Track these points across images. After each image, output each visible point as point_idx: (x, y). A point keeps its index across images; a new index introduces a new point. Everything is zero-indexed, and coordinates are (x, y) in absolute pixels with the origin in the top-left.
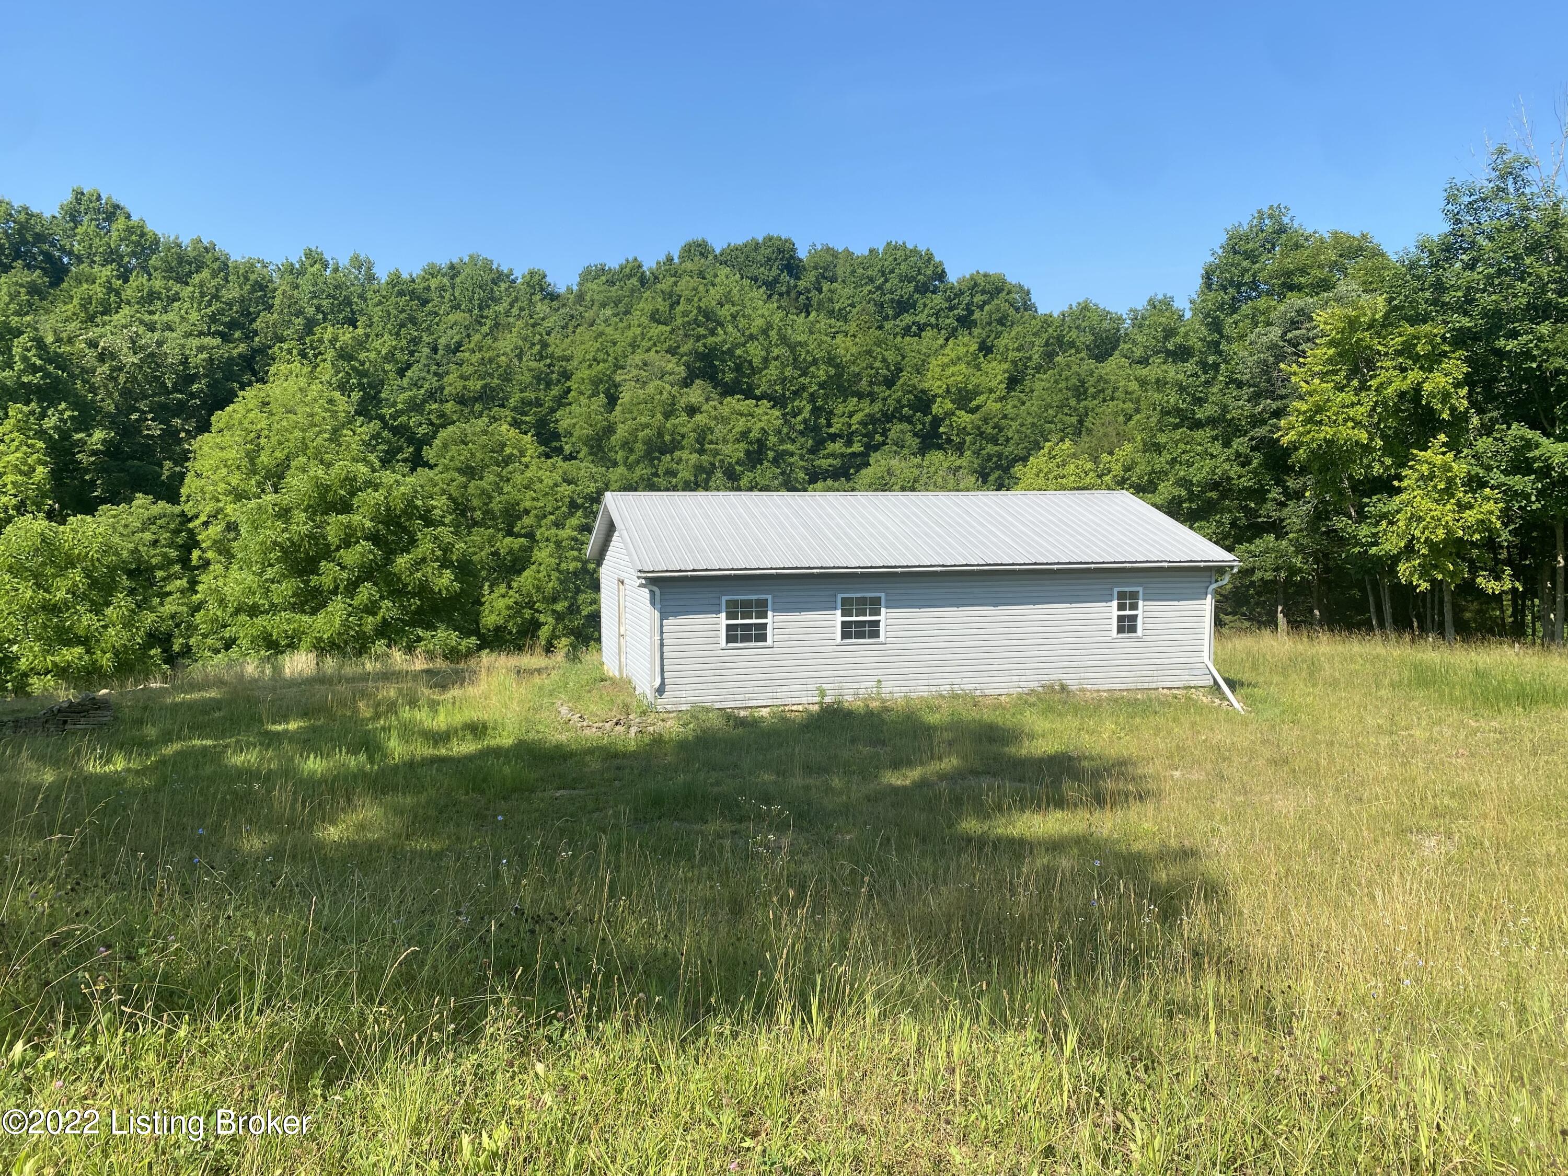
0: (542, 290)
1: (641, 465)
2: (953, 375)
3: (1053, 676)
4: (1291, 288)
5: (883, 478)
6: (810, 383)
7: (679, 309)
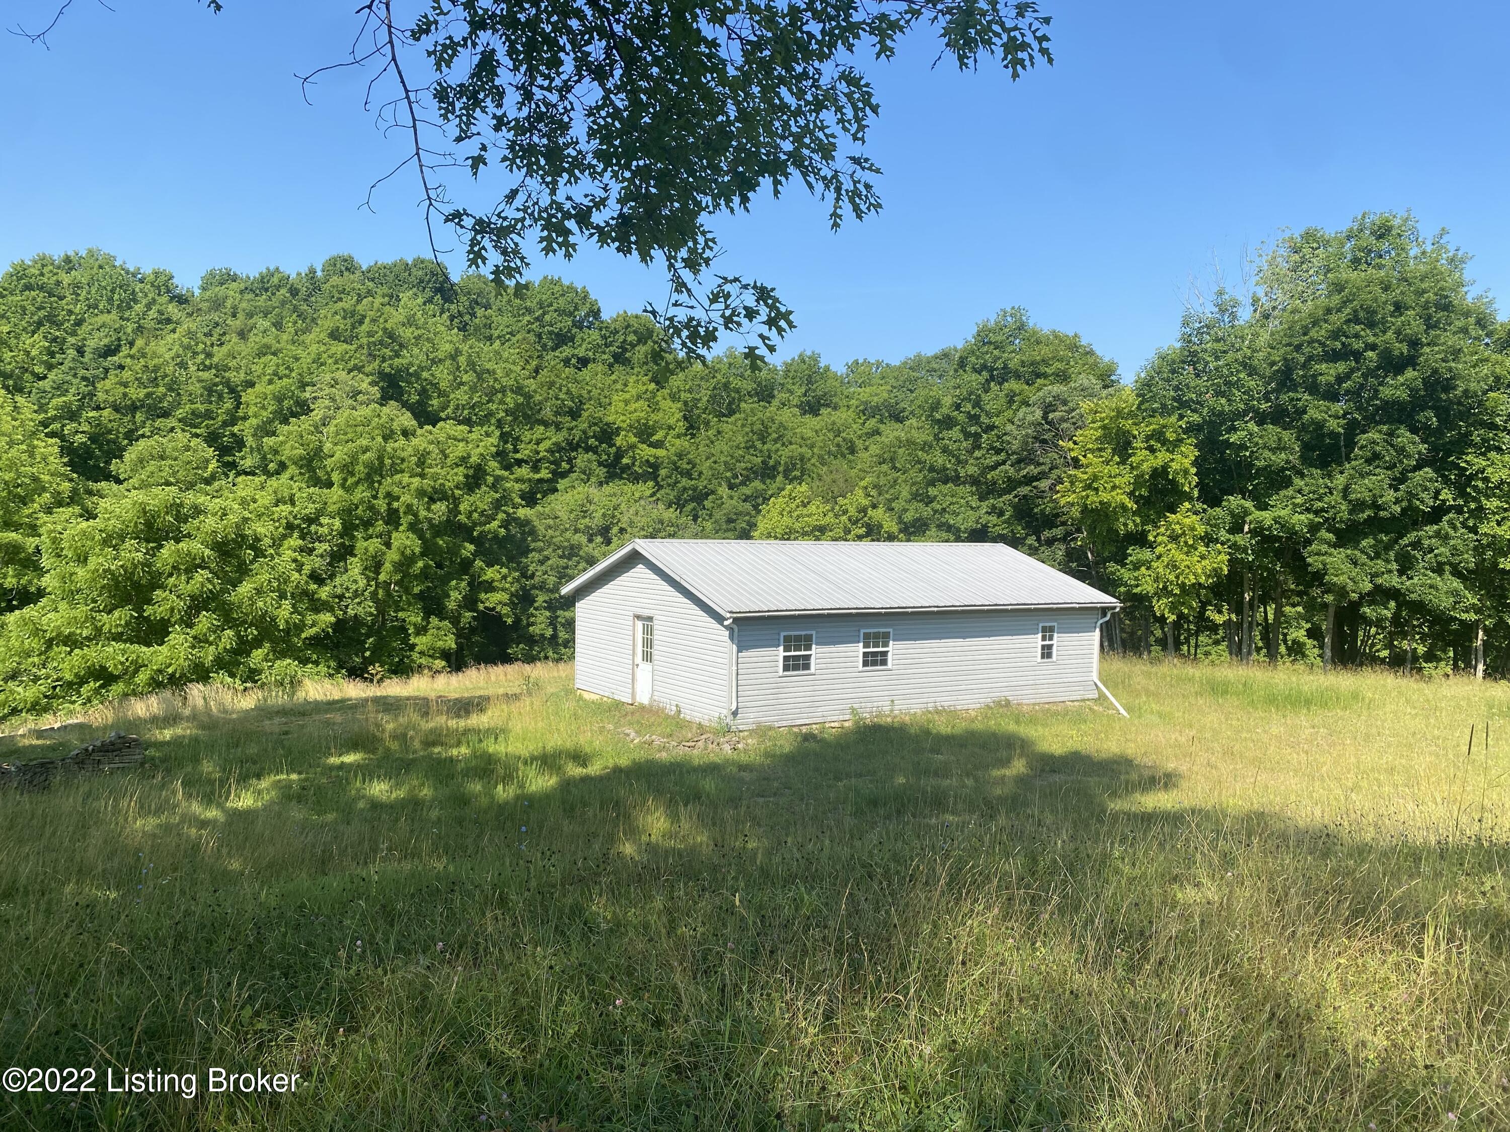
0: (168, 291)
1: (360, 488)
2: (635, 411)
3: (996, 695)
4: (1038, 376)
5: (583, 506)
6: (497, 409)
7: (365, 327)
